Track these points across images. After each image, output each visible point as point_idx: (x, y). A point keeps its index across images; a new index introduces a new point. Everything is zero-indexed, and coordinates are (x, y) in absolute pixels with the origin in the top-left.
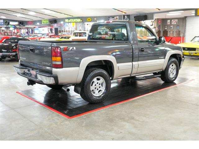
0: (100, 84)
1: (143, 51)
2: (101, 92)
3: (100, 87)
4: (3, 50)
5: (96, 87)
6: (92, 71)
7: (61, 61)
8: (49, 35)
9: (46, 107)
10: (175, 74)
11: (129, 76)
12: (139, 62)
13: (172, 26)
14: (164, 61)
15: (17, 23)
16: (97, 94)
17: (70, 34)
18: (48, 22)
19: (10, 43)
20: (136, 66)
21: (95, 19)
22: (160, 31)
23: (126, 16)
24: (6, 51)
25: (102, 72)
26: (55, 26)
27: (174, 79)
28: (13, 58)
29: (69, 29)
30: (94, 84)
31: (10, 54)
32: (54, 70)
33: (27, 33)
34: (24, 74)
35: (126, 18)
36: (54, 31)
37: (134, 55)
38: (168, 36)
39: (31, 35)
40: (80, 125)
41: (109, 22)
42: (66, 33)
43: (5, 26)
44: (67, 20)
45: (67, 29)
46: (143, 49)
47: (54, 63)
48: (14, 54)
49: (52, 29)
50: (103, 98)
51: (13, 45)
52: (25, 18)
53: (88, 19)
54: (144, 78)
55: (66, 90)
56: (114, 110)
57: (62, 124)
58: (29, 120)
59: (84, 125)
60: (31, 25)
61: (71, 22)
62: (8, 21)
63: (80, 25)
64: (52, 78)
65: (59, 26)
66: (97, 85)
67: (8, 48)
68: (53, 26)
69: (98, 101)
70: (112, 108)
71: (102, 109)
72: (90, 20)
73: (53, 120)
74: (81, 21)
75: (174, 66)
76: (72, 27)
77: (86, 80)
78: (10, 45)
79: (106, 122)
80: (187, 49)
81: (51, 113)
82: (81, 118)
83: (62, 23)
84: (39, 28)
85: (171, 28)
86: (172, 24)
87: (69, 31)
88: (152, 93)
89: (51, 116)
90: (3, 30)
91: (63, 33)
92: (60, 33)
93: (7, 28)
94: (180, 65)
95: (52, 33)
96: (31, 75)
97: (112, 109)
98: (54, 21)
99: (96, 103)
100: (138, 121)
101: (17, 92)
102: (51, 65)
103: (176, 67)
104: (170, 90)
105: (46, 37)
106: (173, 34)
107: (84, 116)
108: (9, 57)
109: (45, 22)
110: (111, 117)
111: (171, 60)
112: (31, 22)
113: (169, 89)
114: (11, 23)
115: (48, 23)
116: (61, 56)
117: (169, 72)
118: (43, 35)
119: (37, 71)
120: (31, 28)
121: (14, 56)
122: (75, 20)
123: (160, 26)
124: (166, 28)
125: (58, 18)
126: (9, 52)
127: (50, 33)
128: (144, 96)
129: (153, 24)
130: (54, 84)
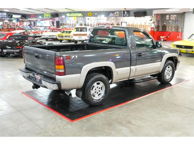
0: (99, 88)
1: (141, 56)
2: (100, 95)
3: (99, 91)
4: (7, 47)
5: (95, 91)
6: (92, 77)
7: (64, 69)
8: (51, 28)
9: (49, 110)
10: (171, 75)
11: (127, 79)
12: (137, 66)
13: (170, 21)
14: (161, 64)
15: (19, 16)
16: (97, 98)
17: (71, 27)
18: (50, 15)
19: (14, 40)
20: (134, 70)
21: (96, 14)
22: (159, 26)
23: (126, 12)
24: (11, 48)
25: (101, 78)
26: (57, 19)
27: (170, 80)
28: (17, 54)
29: (70, 22)
30: (94, 89)
31: (15, 51)
32: (58, 77)
33: (30, 25)
34: (29, 78)
35: (126, 13)
36: (55, 24)
37: (132, 59)
38: (167, 31)
39: (33, 28)
40: (81, 129)
41: (109, 28)
42: (67, 26)
43: (8, 19)
44: (68, 15)
45: (68, 22)
46: (141, 54)
47: (57, 71)
48: (18, 51)
49: (54, 22)
50: (103, 101)
51: (17, 42)
52: (28, 12)
53: (89, 13)
54: (142, 81)
55: (68, 95)
56: (112, 113)
57: (64, 127)
58: (35, 123)
59: (84, 129)
60: (33, 18)
61: (72, 16)
62: (10, 14)
63: (81, 19)
64: (56, 85)
65: (61, 19)
66: (97, 89)
67: (13, 45)
68: (54, 19)
69: (98, 104)
70: (111, 111)
71: (101, 113)
72: (91, 15)
73: (57, 123)
74: (82, 15)
75: (171, 68)
76: (73, 20)
77: (86, 85)
78: (14, 42)
79: (105, 126)
80: (184, 47)
81: (55, 116)
82: (82, 122)
83: (63, 17)
84: (41, 21)
85: (170, 23)
86: (171, 19)
87: (70, 24)
88: (149, 95)
89: (54, 119)
90: (6, 23)
91: (65, 26)
92: (61, 26)
93: (10, 21)
94: (176, 67)
95: (54, 26)
96: (36, 79)
97: (111, 113)
98: (56, 15)
99: (96, 106)
100: (135, 125)
101: (22, 93)
102: (55, 72)
103: (172, 69)
104: (166, 91)
105: (48, 31)
106: (172, 29)
107: (84, 119)
108: (13, 53)
109: (47, 15)
110: (109, 121)
111: (167, 63)
112: (33, 15)
113: (164, 91)
114: (14, 16)
115: (50, 17)
116: (64, 64)
117: (166, 73)
118: (45, 29)
119: (41, 76)
120: (33, 21)
121: (18, 53)
122: (76, 15)
123: (159, 21)
124: (165, 23)
125: (60, 12)
126: (13, 49)
127: (52, 26)
128: (141, 99)
129: (152, 19)
130: (57, 89)
